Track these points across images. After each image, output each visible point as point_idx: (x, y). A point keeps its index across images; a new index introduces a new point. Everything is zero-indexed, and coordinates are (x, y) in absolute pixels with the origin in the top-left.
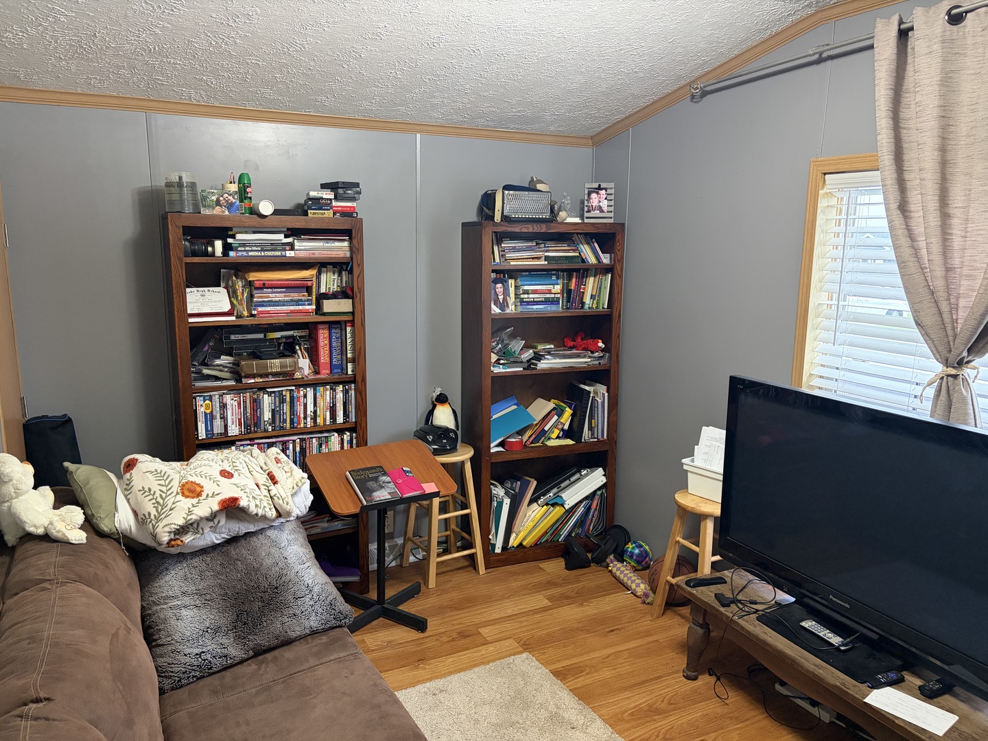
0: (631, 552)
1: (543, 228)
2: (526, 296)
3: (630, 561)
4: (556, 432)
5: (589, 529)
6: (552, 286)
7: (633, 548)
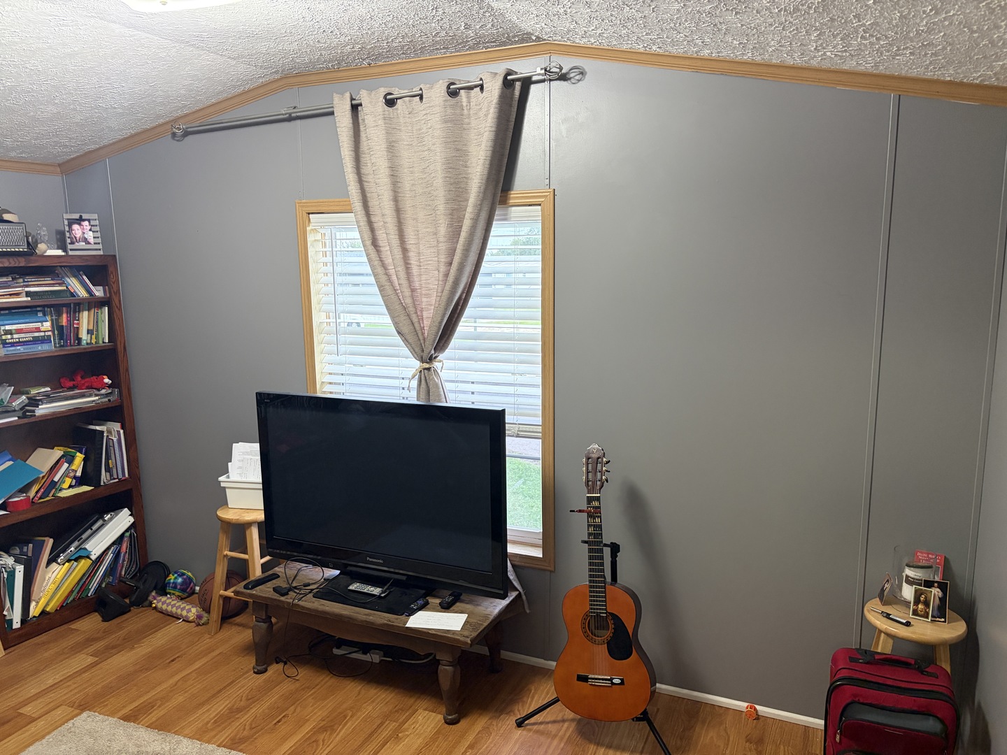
0: (173, 583)
1: (22, 262)
2: (9, 337)
3: (174, 592)
4: (68, 481)
5: (120, 574)
6: (40, 324)
7: (176, 578)
